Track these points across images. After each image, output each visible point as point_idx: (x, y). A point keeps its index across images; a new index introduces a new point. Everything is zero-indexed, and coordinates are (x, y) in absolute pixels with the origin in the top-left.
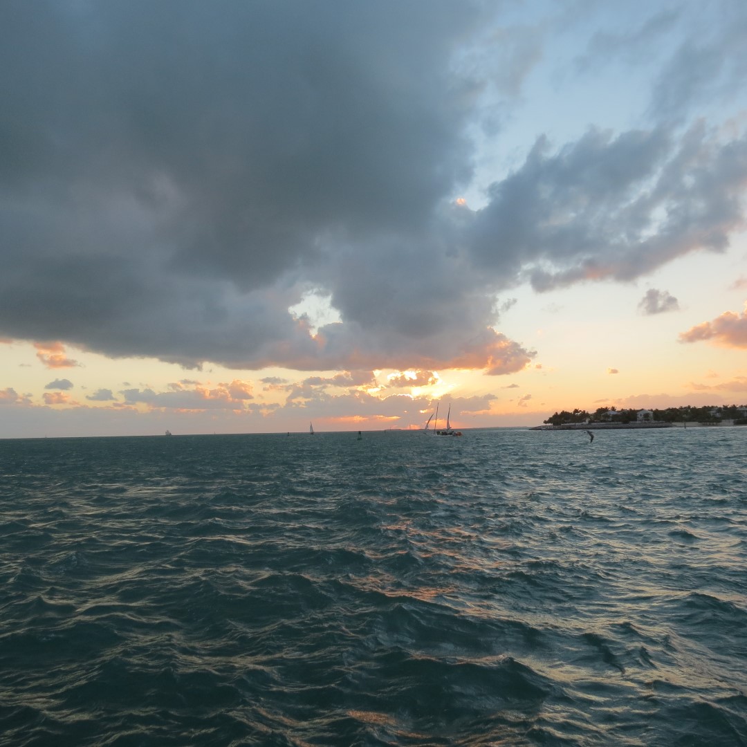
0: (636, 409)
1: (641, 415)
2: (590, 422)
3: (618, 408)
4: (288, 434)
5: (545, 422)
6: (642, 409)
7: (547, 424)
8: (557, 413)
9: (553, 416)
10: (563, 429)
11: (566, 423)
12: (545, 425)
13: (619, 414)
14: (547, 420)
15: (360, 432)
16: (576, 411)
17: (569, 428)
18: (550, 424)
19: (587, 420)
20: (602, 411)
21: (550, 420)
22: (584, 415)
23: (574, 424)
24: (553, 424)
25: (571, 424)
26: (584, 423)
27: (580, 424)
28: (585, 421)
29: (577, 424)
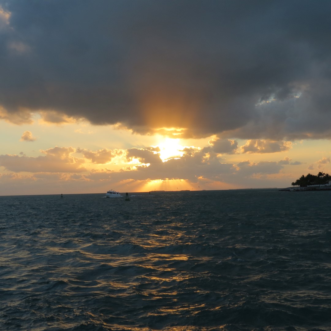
4: (62, 196)
5: (293, 184)
7: (295, 186)
8: (303, 176)
9: (300, 179)
10: (309, 190)
11: (311, 185)
12: (292, 186)
15: (127, 194)
16: (320, 174)
17: (314, 189)
18: (297, 186)
21: (298, 183)
22: (328, 178)
23: (318, 185)
24: (301, 186)
25: (316, 185)
26: (327, 185)
27: (324, 185)
28: (328, 183)
29: (321, 185)
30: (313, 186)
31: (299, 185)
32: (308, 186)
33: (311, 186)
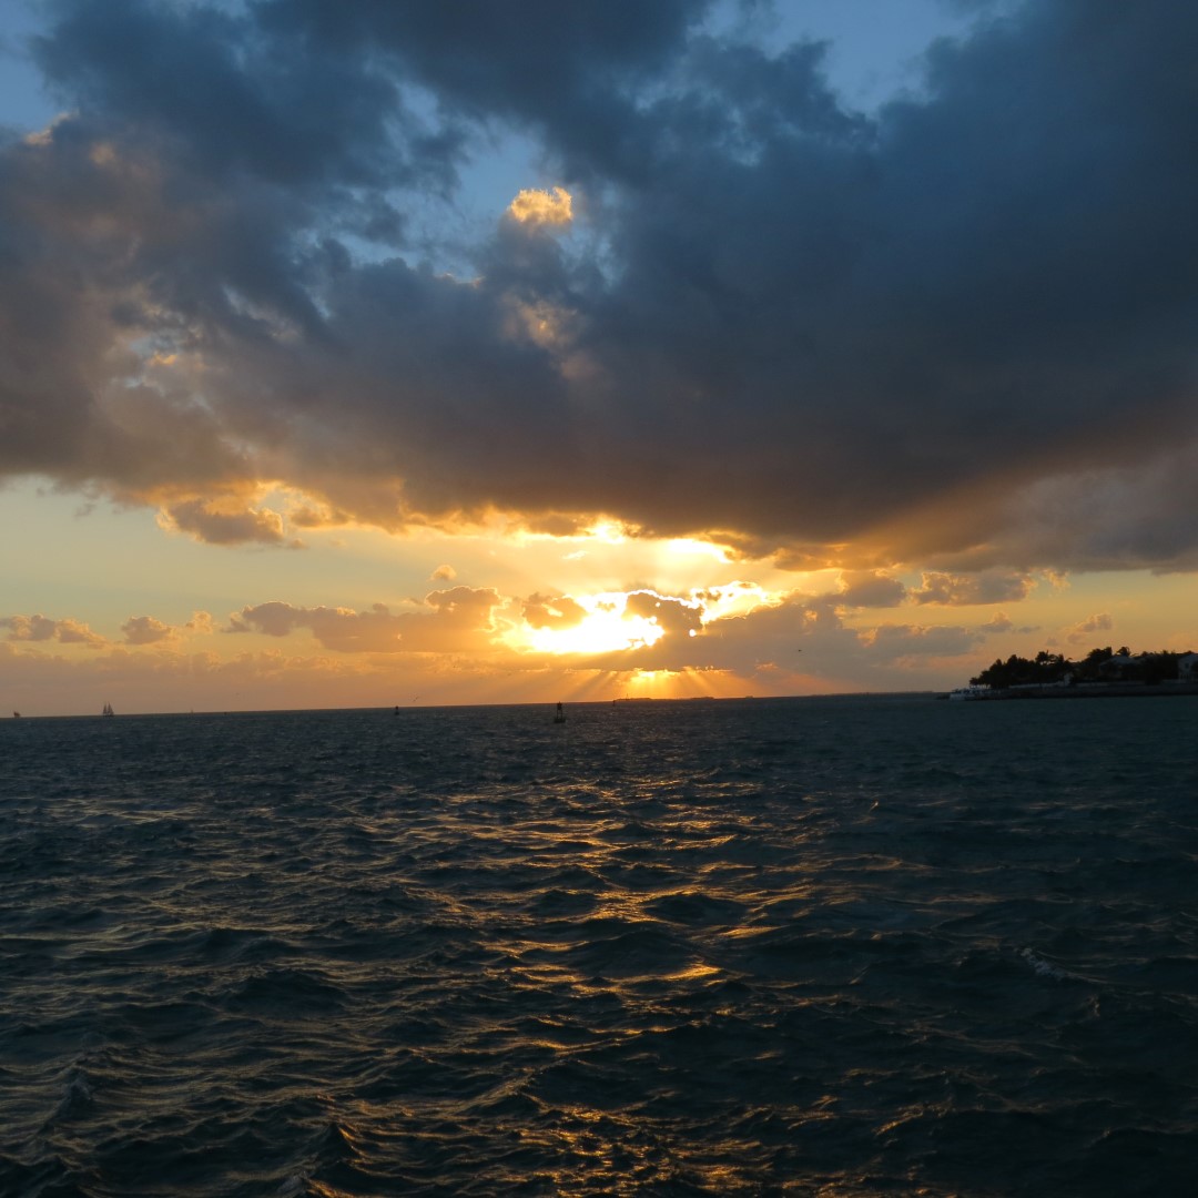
0: (1178, 651)
1: (1187, 666)
2: (1074, 681)
3: (1136, 650)
5: (974, 681)
6: (1190, 653)
7: (979, 687)
8: (999, 661)
9: (992, 669)
11: (1020, 683)
12: (972, 687)
13: (1138, 662)
14: (977, 675)
15: (559, 706)
16: (1043, 656)
17: (1027, 695)
18: (984, 687)
19: (1068, 677)
20: (1100, 657)
21: (986, 677)
22: (1061, 665)
23: (1038, 685)
24: (994, 687)
25: (1032, 685)
26: (1060, 683)
27: (1051, 685)
28: (1062, 679)
29: (1045, 685)
30: (1023, 686)
31: (987, 684)
32: (1011, 687)
33: (1019, 687)
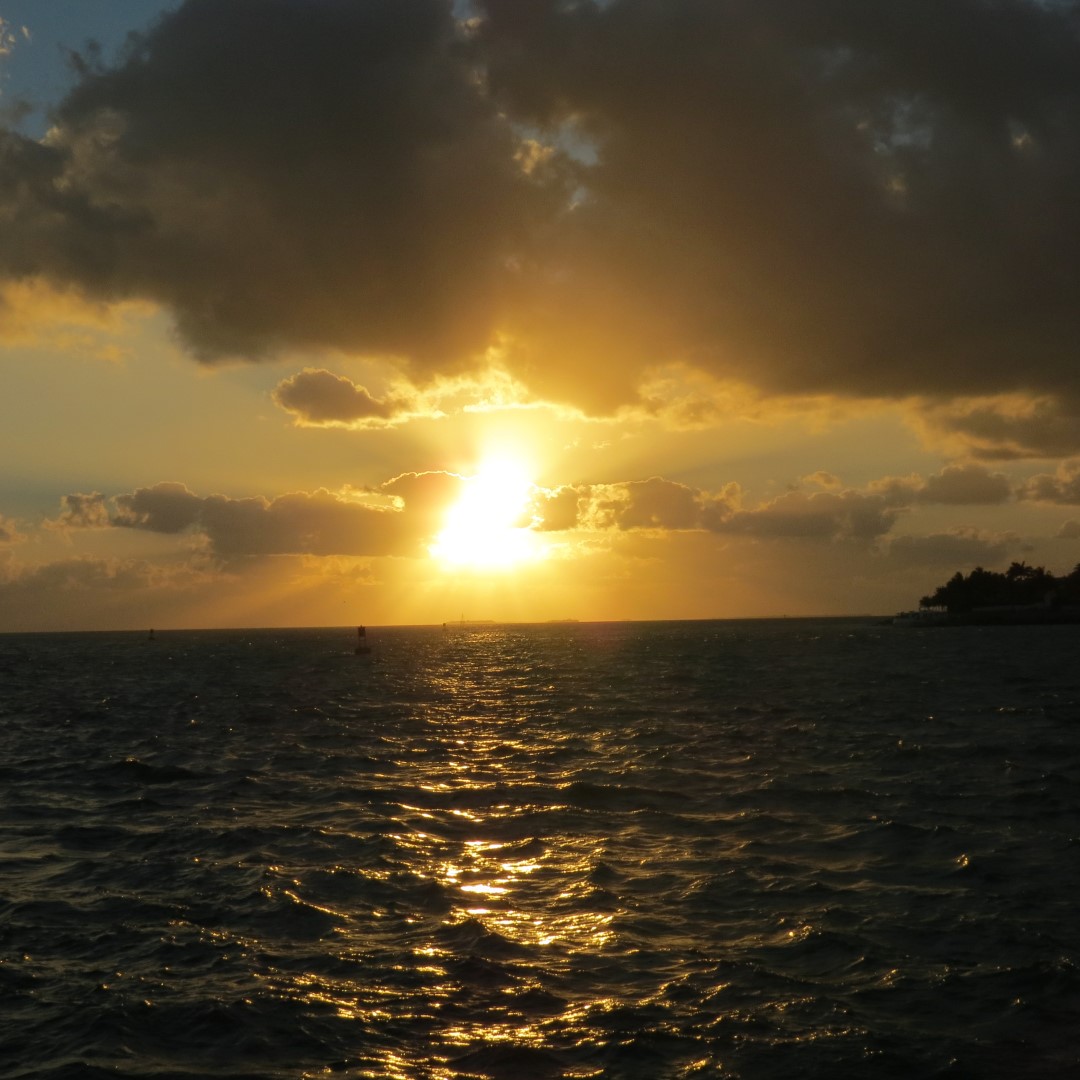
2: (1057, 602)
5: (926, 602)
7: (931, 609)
8: (959, 575)
9: (949, 584)
10: (977, 622)
11: (986, 605)
12: (921, 609)
14: (930, 593)
15: (361, 630)
16: (1017, 569)
17: (994, 620)
18: (938, 609)
21: (942, 596)
22: (1040, 581)
23: (1010, 607)
24: (952, 608)
25: (1002, 608)
26: (1039, 605)
27: (1027, 607)
28: (1041, 600)
29: (1018, 607)
30: (990, 609)
31: (943, 605)
32: (974, 609)
33: (986, 609)
